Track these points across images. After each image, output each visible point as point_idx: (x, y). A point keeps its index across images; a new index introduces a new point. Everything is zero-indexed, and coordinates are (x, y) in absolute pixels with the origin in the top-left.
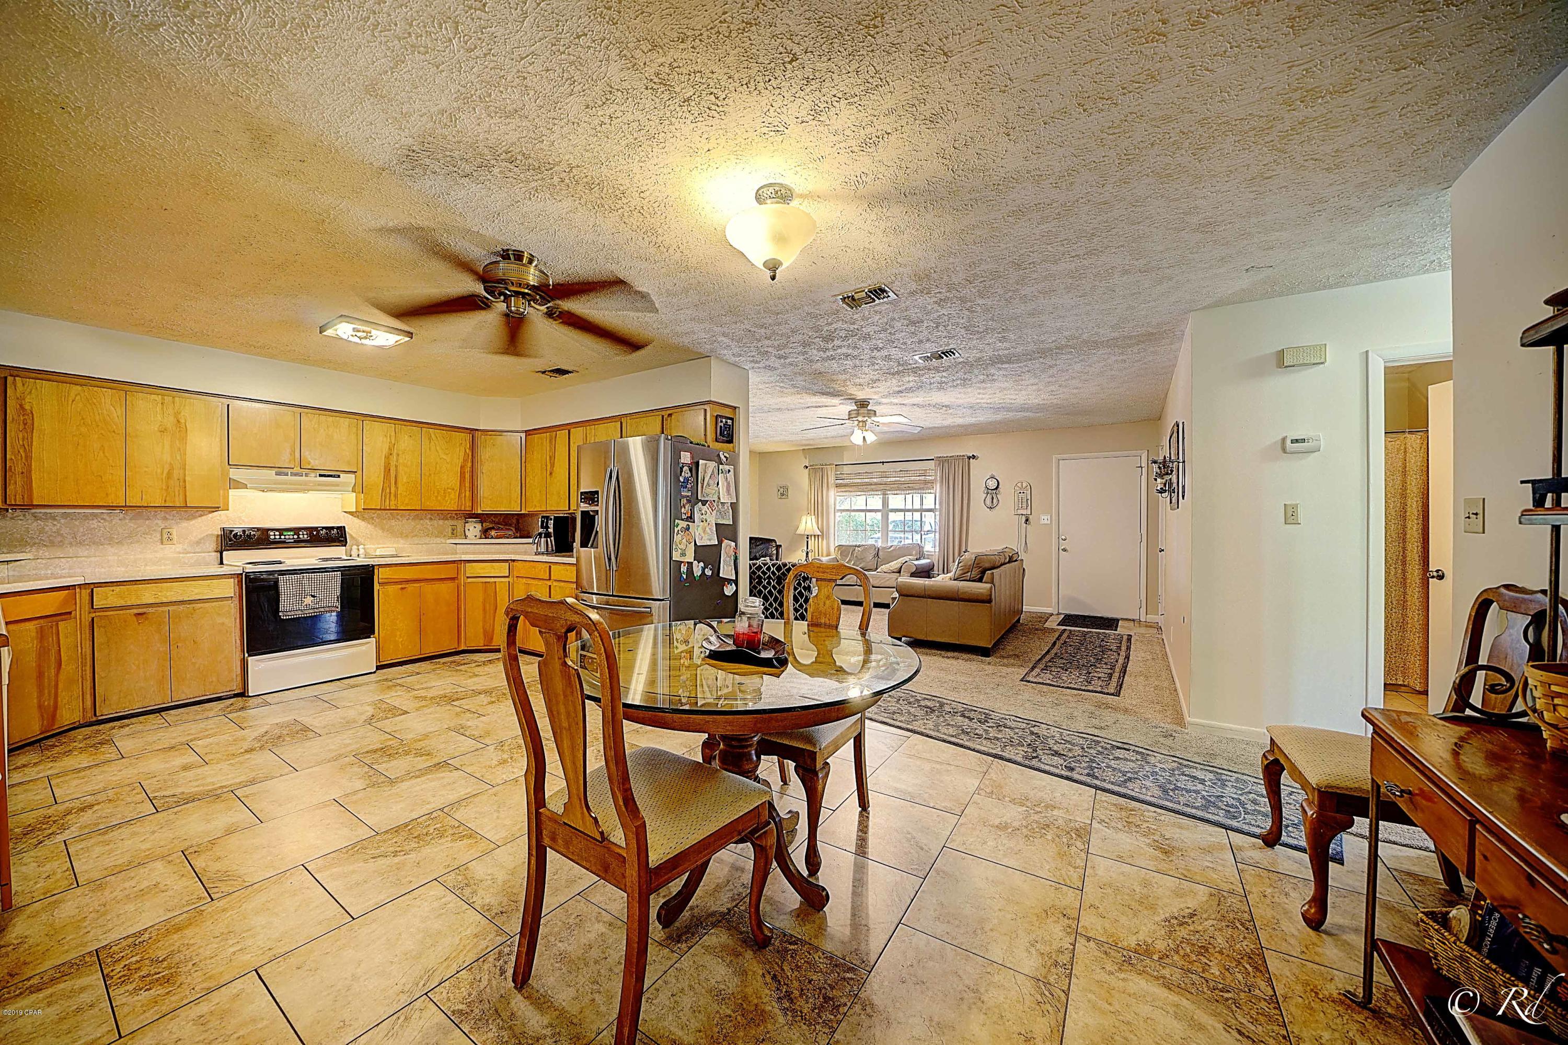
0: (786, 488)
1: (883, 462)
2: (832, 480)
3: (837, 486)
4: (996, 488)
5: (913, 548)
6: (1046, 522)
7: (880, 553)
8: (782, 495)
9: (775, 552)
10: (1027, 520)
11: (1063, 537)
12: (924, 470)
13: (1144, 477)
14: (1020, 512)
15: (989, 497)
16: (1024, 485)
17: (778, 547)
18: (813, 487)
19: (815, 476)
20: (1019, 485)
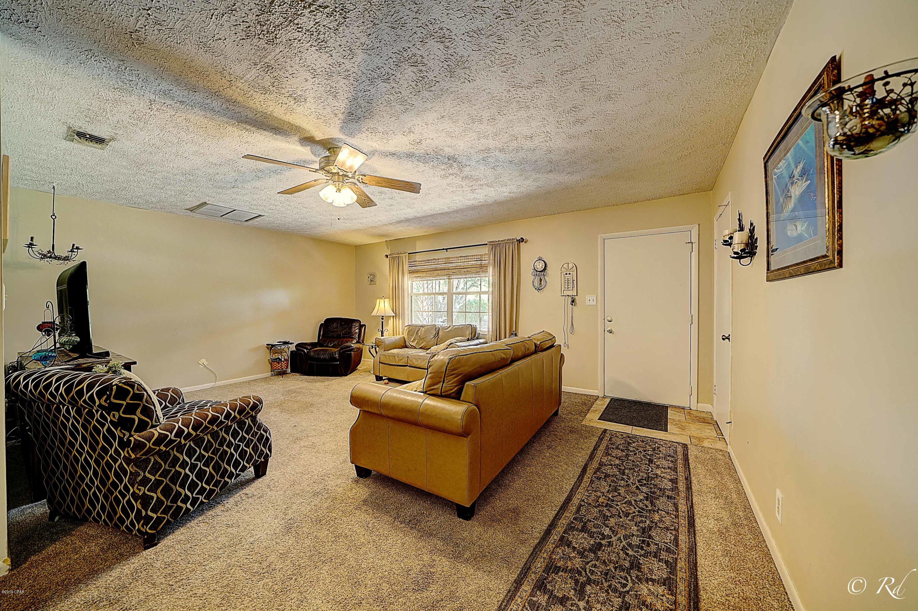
0: (374, 276)
1: (446, 249)
2: (406, 267)
3: (411, 272)
4: (545, 269)
5: (467, 328)
6: (591, 303)
7: (440, 333)
8: (371, 281)
9: (357, 331)
10: (573, 301)
11: (609, 319)
12: (481, 255)
13: (695, 254)
14: (566, 293)
15: (537, 279)
16: (571, 266)
17: (361, 326)
18: (391, 273)
19: (394, 264)
20: (565, 266)
